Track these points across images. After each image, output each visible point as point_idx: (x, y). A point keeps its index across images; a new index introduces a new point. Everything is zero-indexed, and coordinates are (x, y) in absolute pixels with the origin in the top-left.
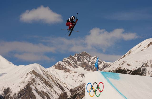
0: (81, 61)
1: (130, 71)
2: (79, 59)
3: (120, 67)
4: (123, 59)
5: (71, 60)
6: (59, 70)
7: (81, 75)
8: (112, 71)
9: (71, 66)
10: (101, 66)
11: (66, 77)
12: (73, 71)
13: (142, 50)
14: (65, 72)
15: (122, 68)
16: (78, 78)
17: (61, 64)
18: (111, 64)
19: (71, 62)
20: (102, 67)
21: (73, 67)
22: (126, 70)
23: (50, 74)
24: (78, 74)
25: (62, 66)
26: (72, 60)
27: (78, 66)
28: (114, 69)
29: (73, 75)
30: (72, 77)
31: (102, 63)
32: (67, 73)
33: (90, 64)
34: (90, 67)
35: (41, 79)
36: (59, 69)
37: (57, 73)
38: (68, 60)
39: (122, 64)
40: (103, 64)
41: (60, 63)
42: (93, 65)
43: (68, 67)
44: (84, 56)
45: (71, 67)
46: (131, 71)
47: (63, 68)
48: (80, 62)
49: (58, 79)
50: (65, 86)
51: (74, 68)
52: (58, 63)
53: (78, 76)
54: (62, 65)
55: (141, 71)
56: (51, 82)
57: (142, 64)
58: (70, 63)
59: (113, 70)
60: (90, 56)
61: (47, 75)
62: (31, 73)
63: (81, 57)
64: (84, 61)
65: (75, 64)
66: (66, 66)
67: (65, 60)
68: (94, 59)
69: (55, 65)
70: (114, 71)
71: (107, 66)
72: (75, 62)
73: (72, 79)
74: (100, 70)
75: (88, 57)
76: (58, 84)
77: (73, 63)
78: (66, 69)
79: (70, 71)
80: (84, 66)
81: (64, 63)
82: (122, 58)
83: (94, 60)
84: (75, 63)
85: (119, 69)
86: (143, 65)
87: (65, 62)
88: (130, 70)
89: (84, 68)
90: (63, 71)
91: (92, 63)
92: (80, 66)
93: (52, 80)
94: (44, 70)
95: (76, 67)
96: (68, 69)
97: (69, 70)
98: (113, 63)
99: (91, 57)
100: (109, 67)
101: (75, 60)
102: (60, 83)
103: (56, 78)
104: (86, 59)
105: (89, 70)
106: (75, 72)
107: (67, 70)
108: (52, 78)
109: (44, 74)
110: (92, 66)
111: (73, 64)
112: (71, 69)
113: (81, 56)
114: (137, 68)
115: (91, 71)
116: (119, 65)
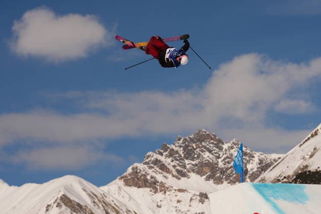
0: (196, 156)
2: (189, 154)
3: (305, 165)
4: (312, 140)
5: (166, 156)
6: (136, 188)
7: (199, 198)
8: (285, 177)
9: (167, 175)
10: (252, 166)
11: (158, 206)
12: (175, 188)
14: (153, 191)
15: (313, 168)
16: (190, 206)
17: (141, 171)
18: (279, 158)
19: (167, 161)
20: (255, 170)
21: (173, 176)
23: (113, 201)
24: (190, 195)
25: (142, 177)
26: (169, 158)
27: (189, 172)
28: (290, 172)
29: (177, 198)
30: (175, 204)
31: (254, 157)
32: (159, 196)
33: (221, 164)
34: (223, 172)
36: (135, 186)
37: (130, 198)
38: (159, 157)
39: (311, 156)
40: (256, 160)
41: (136, 168)
42: (230, 165)
43: (160, 178)
44: (203, 143)
45: (170, 176)
47: (146, 181)
48: (193, 160)
51: (177, 177)
52: (133, 169)
53: (191, 200)
54: (144, 173)
58: (166, 164)
59: (286, 175)
60: (220, 141)
61: (103, 207)
62: (58, 204)
63: (195, 147)
64: (204, 156)
66: (154, 175)
67: (149, 159)
68: (232, 148)
69: (125, 174)
70: (289, 177)
71: (270, 166)
72: (178, 162)
73: (174, 210)
74: (249, 178)
75: (212, 143)
77: (172, 164)
78: (155, 182)
79: (168, 188)
80: (205, 169)
81: (147, 169)
82: (309, 139)
83: (232, 151)
84: (179, 166)
85: (303, 169)
87: (152, 163)
90: (148, 189)
91: (227, 160)
92: (194, 172)
94: (93, 193)
95: (182, 177)
96: (162, 185)
97: (164, 187)
99: (223, 144)
100: (275, 166)
101: (177, 155)
103: (130, 211)
104: (210, 151)
105: (219, 181)
106: (180, 190)
107: (158, 187)
109: (94, 202)
110: (227, 169)
111: (174, 166)
112: (170, 181)
113: (194, 142)
115: (225, 183)
116: (304, 158)
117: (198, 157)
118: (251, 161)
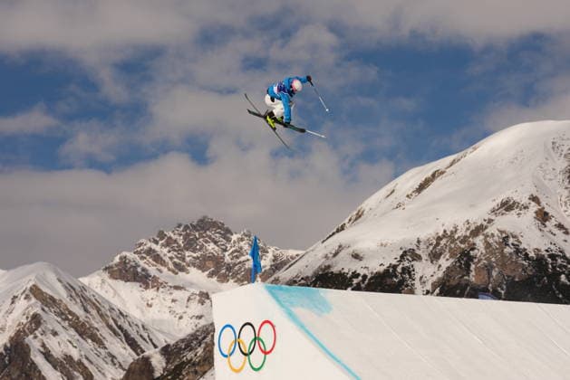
0: (198, 247)
1: (360, 278)
2: (190, 244)
3: (327, 264)
4: (337, 236)
5: (163, 245)
7: (198, 298)
8: (302, 279)
9: (162, 268)
10: (266, 263)
11: (148, 305)
12: (169, 284)
13: (399, 206)
14: (144, 286)
15: (335, 270)
16: (187, 307)
17: (130, 261)
18: (297, 255)
19: (163, 251)
20: (268, 267)
21: (169, 270)
22: (349, 276)
23: (94, 296)
24: (188, 294)
25: (132, 269)
26: (166, 247)
27: (189, 266)
28: (310, 273)
29: (173, 297)
30: (169, 304)
31: (267, 252)
32: (151, 293)
33: (227, 259)
34: (229, 268)
35: (63, 314)
36: (122, 280)
37: (115, 293)
38: (154, 246)
39: (335, 255)
40: (270, 255)
41: (125, 257)
42: (238, 261)
43: (152, 271)
44: (208, 233)
45: (165, 270)
46: (365, 277)
47: (135, 274)
48: (194, 251)
49: (121, 313)
50: (145, 335)
51: (173, 272)
52: (121, 258)
53: (189, 299)
54: (133, 264)
55: (396, 277)
56: (96, 326)
57: (401, 253)
58: (162, 255)
59: (305, 276)
61: (81, 302)
62: (27, 295)
63: (197, 236)
64: (208, 248)
65: (175, 260)
66: (146, 267)
67: (142, 248)
68: (242, 240)
69: (111, 264)
70: (307, 277)
71: (286, 264)
72: (176, 253)
73: (167, 310)
74: (261, 277)
75: (219, 233)
76: (120, 332)
77: (169, 255)
78: (147, 276)
79: (162, 284)
80: (209, 264)
81: (138, 259)
82: (333, 234)
83: (242, 244)
84: (177, 258)
86: (402, 257)
87: (145, 253)
88: (362, 272)
89: (207, 273)
90: (138, 284)
91: (235, 254)
92: (195, 267)
93: (101, 316)
94: (70, 285)
95: (180, 271)
96: (155, 279)
97: (158, 282)
98: (304, 252)
99: (232, 234)
100: (292, 265)
101: (175, 245)
102: (126, 326)
103: (114, 310)
104: (216, 243)
105: (224, 279)
106: (176, 288)
107: (150, 282)
109: (71, 296)
110: (235, 265)
111: (171, 258)
112: (165, 275)
113: (198, 230)
114: (385, 267)
115: (231, 281)
116: (326, 257)
117: (201, 248)
118: (264, 257)
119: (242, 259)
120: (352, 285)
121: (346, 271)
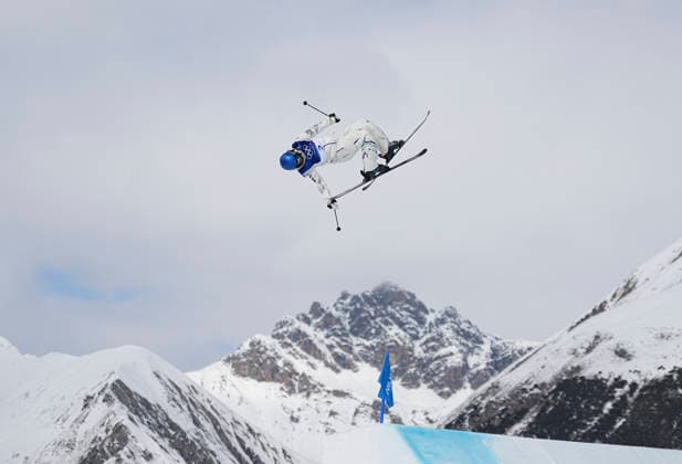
0: (373, 331)
1: (627, 388)
2: (360, 326)
3: (575, 365)
4: (593, 320)
5: (318, 326)
6: (254, 382)
7: (371, 410)
8: (536, 386)
9: (316, 362)
10: (479, 361)
11: (292, 418)
12: (327, 388)
14: (286, 389)
15: (588, 373)
16: (353, 424)
17: (266, 349)
18: (530, 349)
19: (318, 336)
20: (483, 366)
21: (327, 365)
22: (609, 384)
23: (209, 401)
24: (355, 404)
25: (269, 362)
26: (322, 330)
27: (358, 360)
28: (548, 378)
29: (330, 408)
30: (325, 418)
31: (482, 343)
32: (297, 400)
33: (419, 351)
34: (422, 365)
35: (161, 426)
36: (253, 378)
37: (242, 398)
38: (304, 327)
39: (589, 350)
40: (486, 348)
41: (259, 343)
42: (436, 354)
43: (301, 366)
44: (389, 309)
45: (320, 364)
46: (634, 386)
47: (276, 369)
48: (366, 338)
49: (250, 430)
51: (334, 368)
52: (252, 344)
53: (357, 412)
54: (272, 354)
56: (211, 447)
58: (315, 341)
59: (539, 382)
61: (189, 409)
62: (107, 395)
63: (373, 314)
64: (389, 332)
65: (338, 350)
66: (291, 359)
67: (285, 329)
68: (441, 321)
69: (236, 353)
70: (543, 385)
71: (511, 361)
72: (338, 339)
73: (322, 428)
74: (470, 381)
75: (407, 310)
76: (247, 458)
77: (327, 342)
78: (292, 374)
79: (314, 387)
81: (279, 346)
82: (587, 317)
83: (443, 328)
84: (340, 347)
85: (571, 373)
87: (289, 337)
88: (630, 378)
90: (278, 385)
91: (432, 344)
92: (367, 361)
93: (220, 432)
94: (173, 383)
95: (344, 367)
96: (305, 379)
97: (308, 384)
98: (542, 344)
99: (427, 312)
100: (520, 363)
101: (337, 326)
102: (258, 451)
103: (239, 423)
104: (401, 325)
105: (412, 382)
106: (338, 393)
107: (297, 384)
108: (216, 424)
109: (174, 401)
110: (431, 361)
111: (330, 347)
112: (321, 374)
113: (372, 305)
114: (666, 372)
115: (424, 386)
116: (575, 353)
117: (378, 333)
118: (476, 350)
119: (442, 351)
120: (613, 398)
121: (605, 376)
